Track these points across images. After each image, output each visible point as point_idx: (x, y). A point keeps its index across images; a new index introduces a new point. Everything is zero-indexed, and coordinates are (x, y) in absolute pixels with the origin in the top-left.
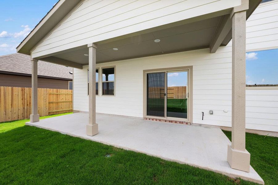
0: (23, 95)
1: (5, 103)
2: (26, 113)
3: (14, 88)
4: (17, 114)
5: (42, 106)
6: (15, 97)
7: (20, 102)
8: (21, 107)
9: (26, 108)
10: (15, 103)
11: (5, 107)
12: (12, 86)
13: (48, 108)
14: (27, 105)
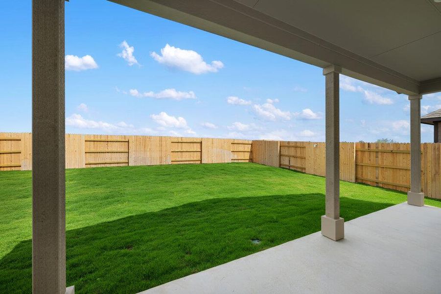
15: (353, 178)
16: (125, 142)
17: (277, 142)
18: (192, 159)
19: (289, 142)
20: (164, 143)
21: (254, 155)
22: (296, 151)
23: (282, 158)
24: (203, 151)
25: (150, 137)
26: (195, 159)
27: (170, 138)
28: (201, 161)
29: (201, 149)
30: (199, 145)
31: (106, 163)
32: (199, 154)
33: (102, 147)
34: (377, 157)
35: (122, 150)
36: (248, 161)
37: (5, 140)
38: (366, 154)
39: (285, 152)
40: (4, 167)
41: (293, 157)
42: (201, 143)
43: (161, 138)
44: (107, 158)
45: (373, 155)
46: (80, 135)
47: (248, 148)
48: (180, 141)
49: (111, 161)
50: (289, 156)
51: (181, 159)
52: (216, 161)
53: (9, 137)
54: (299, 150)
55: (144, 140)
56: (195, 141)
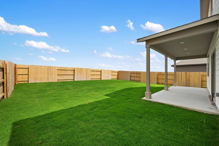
0: (186, 75)
1: (179, 79)
2: (187, 85)
3: (182, 72)
4: (183, 84)
5: (197, 82)
6: (182, 77)
7: (185, 79)
8: (185, 81)
9: (187, 82)
10: (182, 79)
11: (179, 80)
12: (186, 71)
13: (201, 84)
14: (188, 81)
15: (156, 83)
16: (72, 70)
17: (130, 71)
18: (97, 78)
19: (134, 72)
20: (88, 71)
21: (119, 76)
22: (137, 75)
23: (131, 77)
24: (102, 75)
25: (83, 69)
26: (99, 78)
27: (90, 69)
28: (101, 79)
29: (101, 74)
30: (100, 72)
31: (65, 80)
32: (100, 76)
33: (63, 72)
34: (163, 76)
35: (71, 74)
36: (116, 79)
37: (20, 68)
38: (160, 75)
39: (133, 75)
40: (19, 81)
41: (136, 77)
42: (101, 71)
43: (87, 69)
44: (65, 78)
45: (162, 76)
46: (55, 67)
47: (116, 74)
48: (93, 70)
49: (67, 79)
50: (134, 77)
51: (93, 78)
52: (106, 79)
53: (22, 67)
54: (138, 74)
55: (81, 70)
56: (99, 70)
